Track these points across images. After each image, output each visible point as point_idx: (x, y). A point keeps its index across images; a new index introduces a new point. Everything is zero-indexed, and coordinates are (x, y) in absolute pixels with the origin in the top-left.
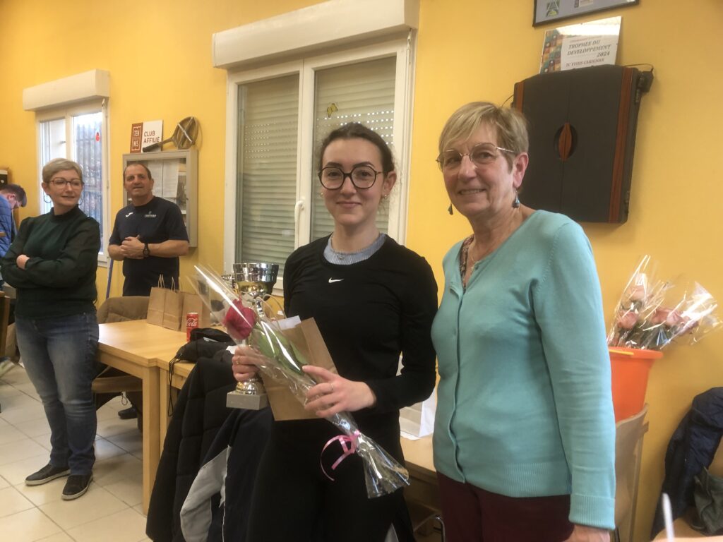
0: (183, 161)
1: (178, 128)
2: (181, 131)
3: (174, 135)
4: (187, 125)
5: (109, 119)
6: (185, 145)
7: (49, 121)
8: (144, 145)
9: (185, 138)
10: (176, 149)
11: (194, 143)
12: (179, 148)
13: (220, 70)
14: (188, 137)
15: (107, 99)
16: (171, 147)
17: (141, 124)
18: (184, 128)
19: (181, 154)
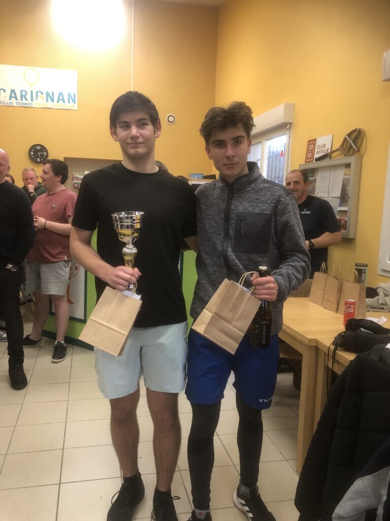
0: (348, 166)
1: (345, 139)
2: (348, 141)
3: (341, 146)
4: (353, 136)
5: (291, 139)
6: (350, 153)
8: (316, 156)
9: (351, 146)
10: (343, 157)
11: (358, 151)
12: (346, 155)
14: (353, 146)
15: (291, 124)
16: (338, 155)
17: (315, 140)
18: (351, 139)
19: (346, 160)
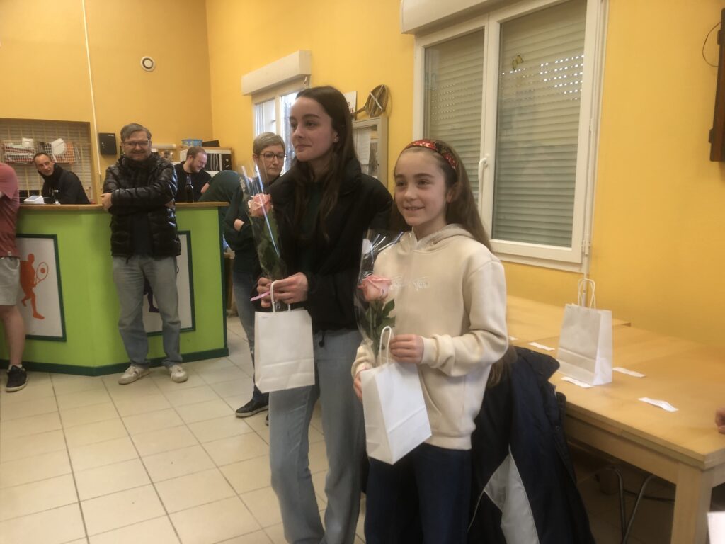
0: (374, 128)
1: (370, 97)
2: (373, 100)
3: (366, 104)
4: (377, 94)
6: (376, 113)
7: (262, 102)
9: (376, 106)
10: (368, 118)
11: (384, 110)
12: (371, 116)
13: (408, 35)
14: (378, 104)
15: (309, 76)
16: (364, 116)
18: (375, 97)
19: (373, 121)
